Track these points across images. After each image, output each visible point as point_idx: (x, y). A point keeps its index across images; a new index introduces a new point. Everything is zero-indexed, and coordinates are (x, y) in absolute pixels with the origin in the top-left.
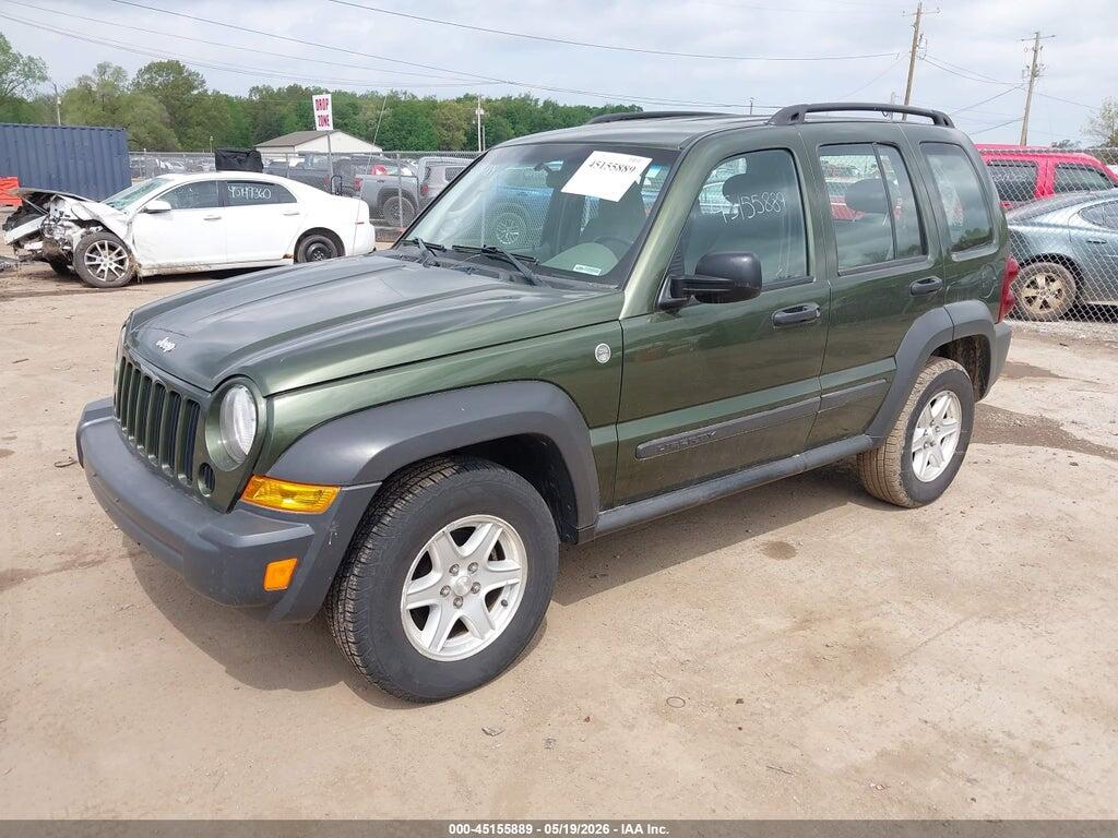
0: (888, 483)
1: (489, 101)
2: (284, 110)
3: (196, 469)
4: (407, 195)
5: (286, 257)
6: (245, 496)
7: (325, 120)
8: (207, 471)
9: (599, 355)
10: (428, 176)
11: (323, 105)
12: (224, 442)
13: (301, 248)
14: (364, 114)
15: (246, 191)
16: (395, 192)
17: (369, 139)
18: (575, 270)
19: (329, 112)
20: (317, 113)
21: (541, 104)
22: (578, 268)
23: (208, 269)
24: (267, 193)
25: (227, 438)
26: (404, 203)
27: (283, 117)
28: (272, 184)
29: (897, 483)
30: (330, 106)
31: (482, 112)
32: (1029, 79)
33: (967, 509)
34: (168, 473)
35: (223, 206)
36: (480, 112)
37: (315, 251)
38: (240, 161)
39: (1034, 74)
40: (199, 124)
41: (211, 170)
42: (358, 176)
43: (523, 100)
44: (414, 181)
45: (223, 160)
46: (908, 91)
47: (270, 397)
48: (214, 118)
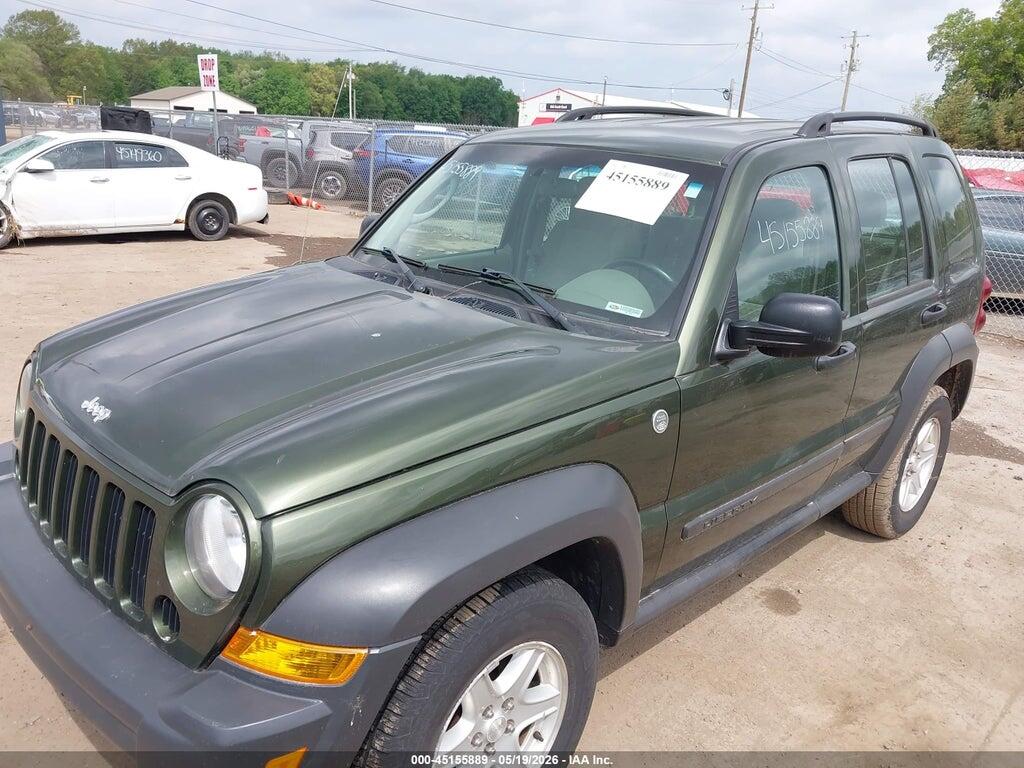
0: (876, 517)
1: (358, 66)
2: (157, 64)
3: (149, 599)
4: (292, 158)
5: (177, 222)
6: (226, 651)
7: (211, 81)
8: (166, 605)
9: (657, 424)
10: (313, 140)
11: (207, 65)
12: (193, 571)
13: (193, 214)
14: (239, 73)
15: (134, 154)
16: (282, 154)
17: (245, 98)
18: (608, 308)
19: (214, 72)
20: (202, 73)
21: (407, 71)
22: (610, 307)
23: (95, 233)
24: (157, 157)
25: (197, 564)
26: (291, 168)
27: (157, 72)
28: (163, 147)
29: (885, 518)
30: (216, 67)
31: (353, 77)
32: (847, 73)
33: (945, 538)
34: (104, 592)
35: (111, 168)
36: (351, 76)
37: (207, 216)
38: (128, 121)
39: (851, 69)
40: (72, 74)
41: (98, 130)
42: (242, 137)
43: (390, 66)
44: (298, 143)
45: (109, 119)
46: (746, 77)
47: (265, 519)
48: (88, 68)
